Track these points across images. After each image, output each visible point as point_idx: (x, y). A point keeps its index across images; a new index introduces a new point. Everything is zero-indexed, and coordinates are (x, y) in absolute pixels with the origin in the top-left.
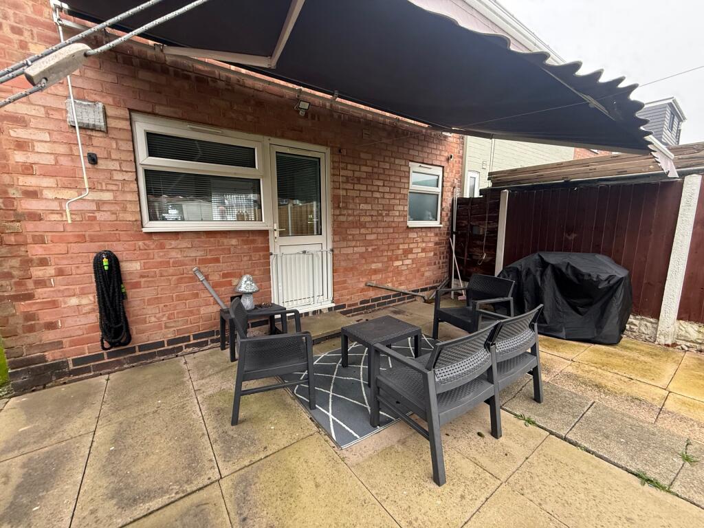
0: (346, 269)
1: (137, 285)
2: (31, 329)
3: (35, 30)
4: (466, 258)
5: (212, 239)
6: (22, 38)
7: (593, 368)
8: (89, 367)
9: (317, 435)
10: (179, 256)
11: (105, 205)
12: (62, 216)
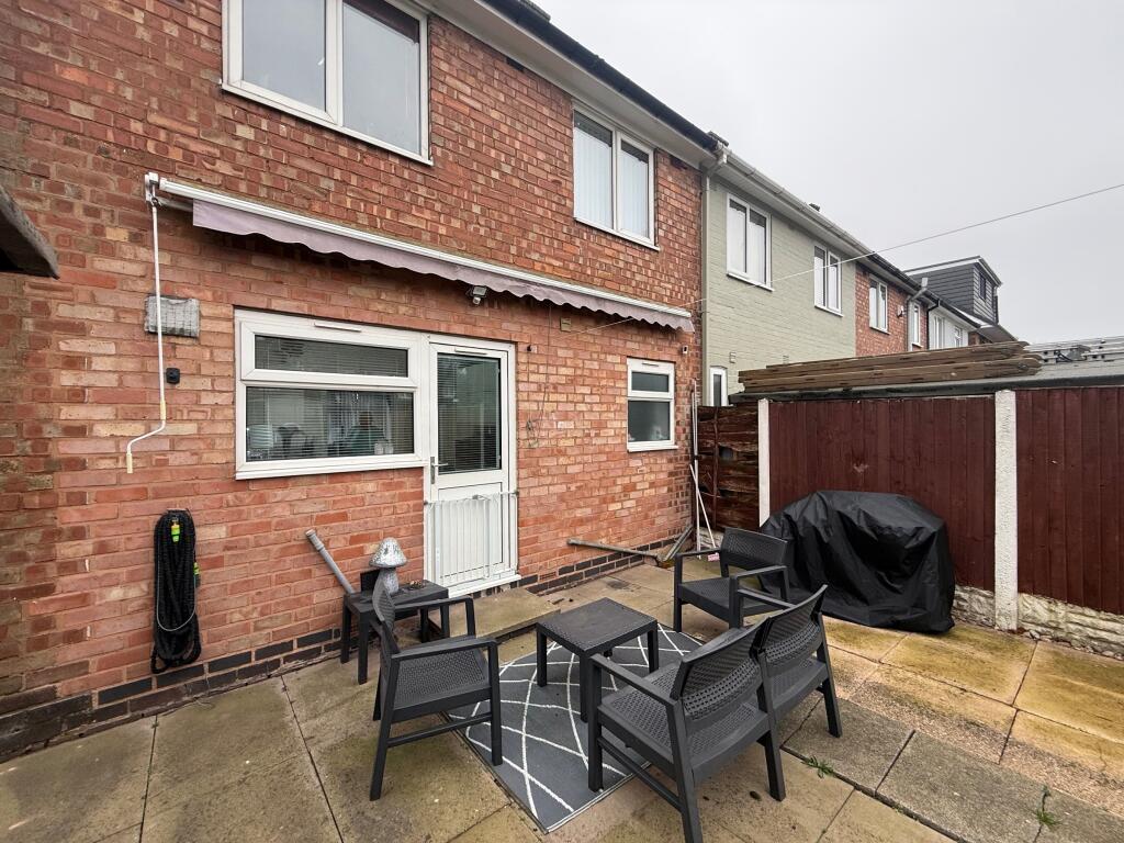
0: (536, 520)
1: (216, 563)
2: (41, 644)
3: (117, 211)
4: (715, 496)
5: (338, 485)
6: (98, 221)
7: (910, 675)
8: (125, 703)
9: (508, 810)
10: (287, 513)
11: (185, 442)
12: (117, 462)
